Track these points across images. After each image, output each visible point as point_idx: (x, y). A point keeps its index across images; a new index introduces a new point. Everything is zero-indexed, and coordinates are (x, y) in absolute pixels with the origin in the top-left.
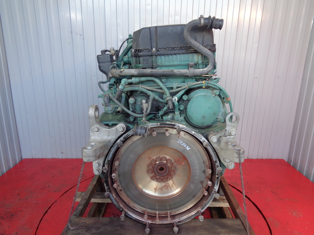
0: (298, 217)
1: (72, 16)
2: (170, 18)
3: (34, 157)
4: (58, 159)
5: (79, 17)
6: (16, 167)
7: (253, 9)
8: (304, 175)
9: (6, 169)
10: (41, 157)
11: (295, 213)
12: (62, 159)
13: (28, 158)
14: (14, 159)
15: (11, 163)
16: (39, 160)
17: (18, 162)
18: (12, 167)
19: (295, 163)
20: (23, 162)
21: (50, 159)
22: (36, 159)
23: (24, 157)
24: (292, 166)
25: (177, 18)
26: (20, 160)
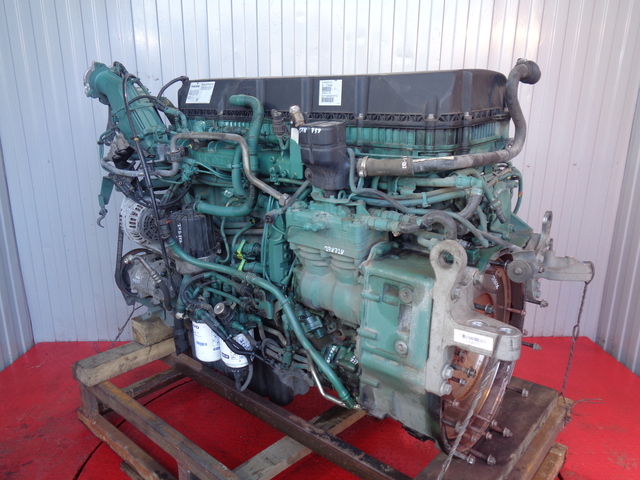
0: (628, 468)
1: (137, 38)
2: (346, 41)
3: (60, 339)
4: (111, 342)
5: (153, 41)
6: (21, 361)
7: (521, 21)
8: (633, 370)
10: (74, 339)
11: (620, 459)
12: (120, 341)
13: (46, 340)
14: (16, 343)
15: (10, 353)
16: (70, 344)
17: (25, 351)
18: (11, 361)
19: (613, 346)
20: (37, 350)
21: (95, 343)
22: (63, 343)
23: (39, 339)
24: (606, 352)
25: (362, 41)
26: (30, 345)
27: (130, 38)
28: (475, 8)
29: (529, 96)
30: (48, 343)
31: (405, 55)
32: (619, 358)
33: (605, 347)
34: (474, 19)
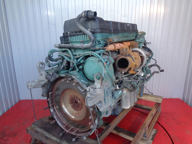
0: (190, 135)
2: (108, 13)
3: (27, 99)
4: (41, 100)
6: (16, 105)
7: (159, 6)
9: (10, 106)
11: (188, 132)
12: (44, 100)
13: (23, 99)
14: (15, 100)
16: (30, 100)
17: (17, 102)
18: (14, 105)
19: (188, 101)
20: (21, 102)
23: (21, 99)
24: (185, 103)
25: (112, 13)
26: (19, 100)
27: (47, 13)
28: (145, 2)
29: (161, 28)
30: (24, 100)
31: (125, 17)
32: (189, 104)
33: (185, 101)
34: (145, 5)
